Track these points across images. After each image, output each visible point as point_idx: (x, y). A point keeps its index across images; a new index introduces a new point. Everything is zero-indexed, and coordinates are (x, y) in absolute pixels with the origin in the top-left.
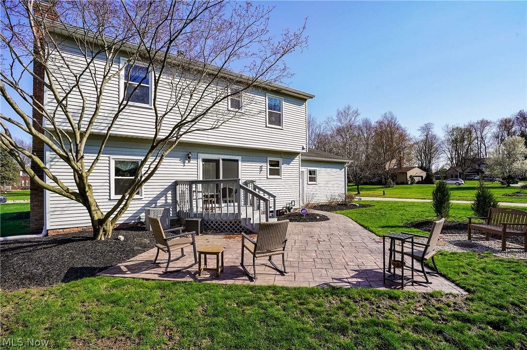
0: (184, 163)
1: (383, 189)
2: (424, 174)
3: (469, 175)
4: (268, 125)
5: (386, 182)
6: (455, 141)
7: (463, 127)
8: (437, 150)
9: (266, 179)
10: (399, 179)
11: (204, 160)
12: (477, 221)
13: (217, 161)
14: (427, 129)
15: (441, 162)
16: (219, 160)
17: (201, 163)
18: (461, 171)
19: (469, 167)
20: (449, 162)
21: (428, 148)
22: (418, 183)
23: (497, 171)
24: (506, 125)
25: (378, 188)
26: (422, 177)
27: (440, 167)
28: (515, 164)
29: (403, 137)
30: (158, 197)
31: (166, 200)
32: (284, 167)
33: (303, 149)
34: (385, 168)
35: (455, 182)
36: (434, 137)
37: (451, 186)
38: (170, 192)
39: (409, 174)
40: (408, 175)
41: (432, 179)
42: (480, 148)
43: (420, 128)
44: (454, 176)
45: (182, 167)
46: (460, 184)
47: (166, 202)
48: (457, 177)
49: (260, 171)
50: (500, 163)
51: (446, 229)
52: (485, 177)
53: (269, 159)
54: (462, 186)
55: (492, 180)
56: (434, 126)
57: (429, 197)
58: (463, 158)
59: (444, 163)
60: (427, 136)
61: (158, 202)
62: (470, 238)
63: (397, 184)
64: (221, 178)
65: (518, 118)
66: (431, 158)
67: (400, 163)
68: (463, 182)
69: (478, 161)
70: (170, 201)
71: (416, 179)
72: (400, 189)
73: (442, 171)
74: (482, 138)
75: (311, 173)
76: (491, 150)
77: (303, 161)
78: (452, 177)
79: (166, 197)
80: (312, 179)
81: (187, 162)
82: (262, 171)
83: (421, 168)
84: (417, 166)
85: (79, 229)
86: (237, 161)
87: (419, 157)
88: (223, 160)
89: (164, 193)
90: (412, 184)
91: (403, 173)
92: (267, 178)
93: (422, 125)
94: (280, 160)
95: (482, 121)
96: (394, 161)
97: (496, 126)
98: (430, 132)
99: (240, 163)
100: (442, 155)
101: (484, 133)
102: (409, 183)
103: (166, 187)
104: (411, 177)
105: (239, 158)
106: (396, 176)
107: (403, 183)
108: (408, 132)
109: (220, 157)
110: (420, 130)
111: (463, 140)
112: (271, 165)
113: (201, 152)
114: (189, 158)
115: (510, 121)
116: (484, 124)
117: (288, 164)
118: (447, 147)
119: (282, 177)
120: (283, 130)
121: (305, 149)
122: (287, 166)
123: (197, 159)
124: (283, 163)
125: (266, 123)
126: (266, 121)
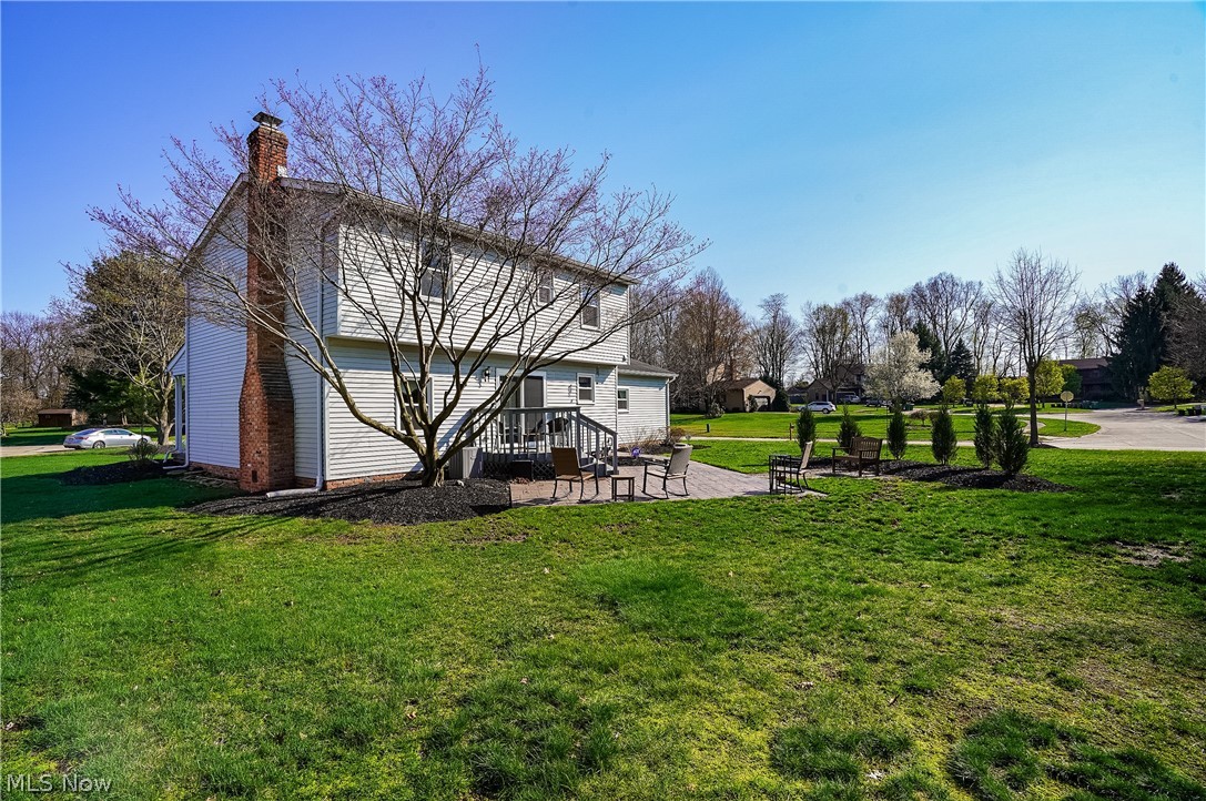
0: (480, 382)
1: (705, 422)
2: (772, 393)
3: (843, 396)
4: (583, 326)
5: (708, 408)
6: (822, 331)
7: (833, 306)
8: (791, 345)
10: (732, 402)
12: (840, 453)
14: (774, 305)
15: (799, 369)
17: (498, 383)
18: (830, 387)
19: (842, 380)
20: (813, 369)
21: (777, 342)
22: (763, 409)
23: (883, 386)
24: (897, 304)
25: (695, 419)
26: (768, 398)
27: (797, 379)
28: (906, 378)
29: (734, 318)
32: (596, 387)
33: (624, 359)
34: (706, 382)
35: (821, 407)
36: (787, 321)
37: (816, 415)
39: (749, 391)
40: (746, 396)
41: (785, 402)
42: (859, 347)
43: (763, 303)
44: (820, 397)
46: (829, 412)
48: (824, 399)
49: (569, 393)
50: (885, 376)
51: (812, 464)
52: (865, 399)
53: (580, 375)
54: (832, 414)
55: (877, 405)
56: (788, 300)
57: (782, 434)
58: (835, 364)
59: (804, 371)
60: (775, 317)
62: (834, 470)
63: (727, 411)
64: (523, 407)
65: (914, 297)
66: (782, 361)
67: (730, 370)
68: (834, 408)
69: (857, 368)
71: (760, 402)
72: (732, 420)
73: (800, 387)
74: (863, 326)
76: (875, 350)
77: (620, 376)
78: (817, 398)
80: (622, 405)
81: (483, 380)
82: (571, 392)
83: (765, 379)
84: (757, 375)
85: (361, 480)
86: (541, 378)
87: (761, 359)
90: (752, 411)
91: (737, 390)
92: (577, 404)
93: (767, 296)
94: (592, 377)
95: (863, 297)
96: (721, 368)
97: (884, 308)
98: (780, 312)
99: (545, 381)
100: (801, 356)
101: (866, 318)
102: (748, 410)
104: (750, 398)
105: (544, 374)
106: (724, 397)
107: (736, 410)
108: (742, 309)
110: (762, 306)
111: (833, 331)
112: (581, 385)
113: (499, 366)
114: (486, 374)
115: (903, 300)
116: (867, 301)
117: (602, 382)
118: (808, 342)
119: (594, 403)
120: (599, 332)
121: (627, 360)
122: (600, 385)
123: (495, 376)
124: (596, 381)
125: (581, 323)
126: (580, 319)
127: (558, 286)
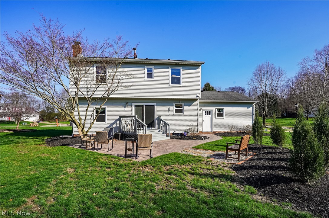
11: (135, 106)
13: (143, 106)
17: (134, 108)
30: (113, 124)
31: (117, 125)
32: (185, 108)
38: (118, 121)
45: (124, 110)
47: (117, 126)
53: (175, 104)
61: (113, 125)
70: (118, 125)
75: (219, 111)
79: (117, 124)
81: (126, 107)
88: (145, 105)
89: (116, 122)
92: (173, 115)
94: (183, 104)
99: (155, 106)
103: (117, 119)
105: (155, 104)
109: (144, 104)
112: (176, 107)
113: (133, 102)
114: (127, 105)
117: (189, 106)
119: (184, 114)
120: (181, 86)
121: (199, 97)
122: (188, 107)
123: (132, 105)
124: (185, 106)
125: (169, 84)
126: (169, 82)
127: (156, 71)
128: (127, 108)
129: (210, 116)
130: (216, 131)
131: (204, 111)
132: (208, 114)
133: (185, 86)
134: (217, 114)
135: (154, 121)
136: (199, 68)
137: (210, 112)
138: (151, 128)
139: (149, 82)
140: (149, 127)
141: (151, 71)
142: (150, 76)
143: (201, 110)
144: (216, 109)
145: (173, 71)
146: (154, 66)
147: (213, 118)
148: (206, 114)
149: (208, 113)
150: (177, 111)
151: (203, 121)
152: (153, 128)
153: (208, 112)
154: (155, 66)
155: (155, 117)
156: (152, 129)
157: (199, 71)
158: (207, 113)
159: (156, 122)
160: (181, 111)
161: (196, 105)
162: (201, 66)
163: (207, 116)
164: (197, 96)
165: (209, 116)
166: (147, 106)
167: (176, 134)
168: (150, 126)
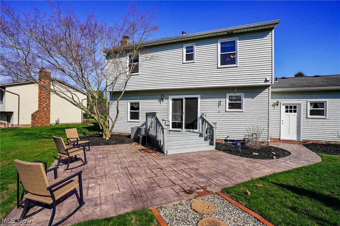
0: (160, 102)
4: (220, 67)
9: (224, 112)
11: (173, 100)
16: (183, 99)
32: (246, 101)
45: (159, 105)
49: (219, 105)
53: (229, 94)
77: (272, 93)
81: (162, 101)
82: (220, 105)
86: (197, 98)
88: (186, 98)
92: (226, 111)
94: (242, 95)
99: (199, 100)
105: (199, 96)
109: (183, 97)
112: (230, 100)
117: (253, 98)
119: (243, 111)
120: (237, 67)
121: (271, 81)
122: (250, 99)
123: (168, 99)
124: (245, 97)
125: (217, 65)
126: (217, 63)
127: (198, 50)
128: (163, 103)
129: (296, 114)
130: (309, 141)
131: (284, 107)
132: (291, 111)
133: (243, 66)
134: (311, 111)
135: (196, 121)
136: (271, 33)
137: (295, 107)
138: (192, 130)
139: (190, 65)
140: (190, 129)
141: (192, 51)
142: (190, 57)
143: (277, 104)
144: (309, 104)
145: (225, 46)
146: (195, 43)
147: (302, 118)
148: (287, 111)
149: (291, 109)
150: (232, 106)
151: (282, 122)
152: (195, 130)
153: (291, 107)
154: (197, 43)
155: (199, 116)
156: (193, 132)
157: (270, 38)
158: (289, 109)
159: (200, 122)
160: (239, 106)
161: (265, 95)
162: (273, 31)
163: (289, 113)
164: (266, 81)
165: (293, 113)
166: (187, 100)
167: (230, 141)
168: (191, 127)
